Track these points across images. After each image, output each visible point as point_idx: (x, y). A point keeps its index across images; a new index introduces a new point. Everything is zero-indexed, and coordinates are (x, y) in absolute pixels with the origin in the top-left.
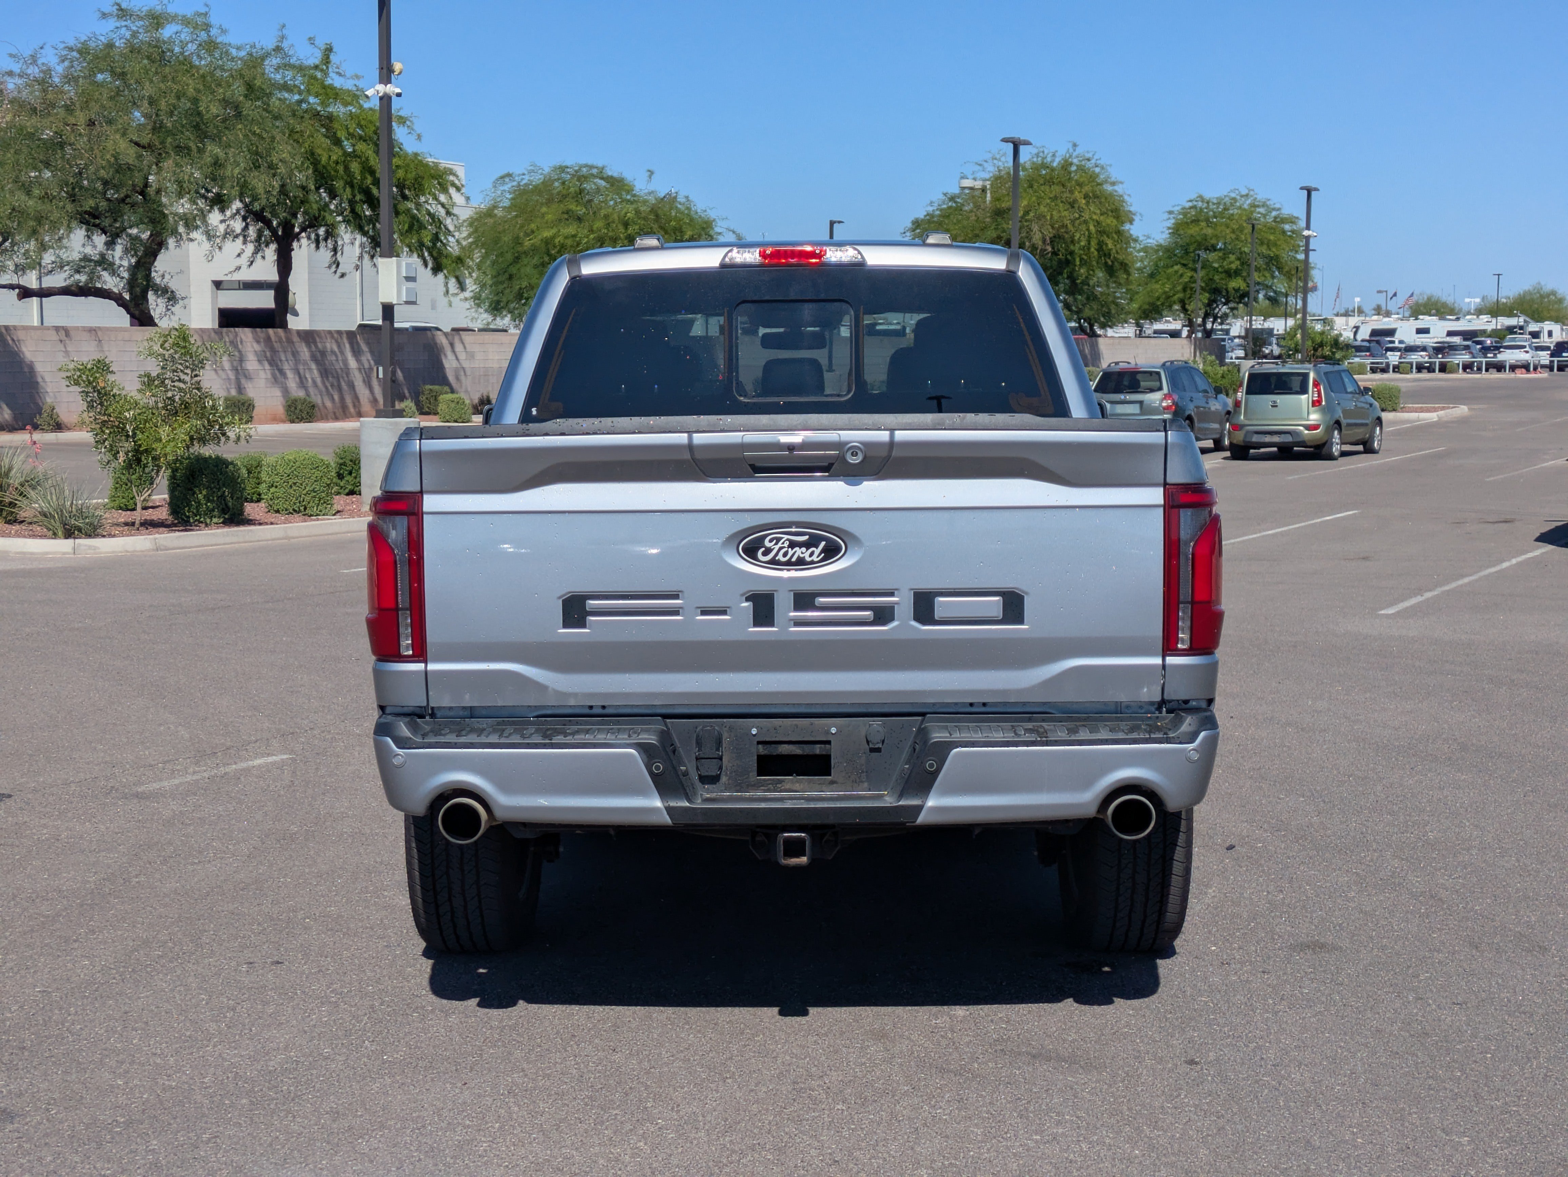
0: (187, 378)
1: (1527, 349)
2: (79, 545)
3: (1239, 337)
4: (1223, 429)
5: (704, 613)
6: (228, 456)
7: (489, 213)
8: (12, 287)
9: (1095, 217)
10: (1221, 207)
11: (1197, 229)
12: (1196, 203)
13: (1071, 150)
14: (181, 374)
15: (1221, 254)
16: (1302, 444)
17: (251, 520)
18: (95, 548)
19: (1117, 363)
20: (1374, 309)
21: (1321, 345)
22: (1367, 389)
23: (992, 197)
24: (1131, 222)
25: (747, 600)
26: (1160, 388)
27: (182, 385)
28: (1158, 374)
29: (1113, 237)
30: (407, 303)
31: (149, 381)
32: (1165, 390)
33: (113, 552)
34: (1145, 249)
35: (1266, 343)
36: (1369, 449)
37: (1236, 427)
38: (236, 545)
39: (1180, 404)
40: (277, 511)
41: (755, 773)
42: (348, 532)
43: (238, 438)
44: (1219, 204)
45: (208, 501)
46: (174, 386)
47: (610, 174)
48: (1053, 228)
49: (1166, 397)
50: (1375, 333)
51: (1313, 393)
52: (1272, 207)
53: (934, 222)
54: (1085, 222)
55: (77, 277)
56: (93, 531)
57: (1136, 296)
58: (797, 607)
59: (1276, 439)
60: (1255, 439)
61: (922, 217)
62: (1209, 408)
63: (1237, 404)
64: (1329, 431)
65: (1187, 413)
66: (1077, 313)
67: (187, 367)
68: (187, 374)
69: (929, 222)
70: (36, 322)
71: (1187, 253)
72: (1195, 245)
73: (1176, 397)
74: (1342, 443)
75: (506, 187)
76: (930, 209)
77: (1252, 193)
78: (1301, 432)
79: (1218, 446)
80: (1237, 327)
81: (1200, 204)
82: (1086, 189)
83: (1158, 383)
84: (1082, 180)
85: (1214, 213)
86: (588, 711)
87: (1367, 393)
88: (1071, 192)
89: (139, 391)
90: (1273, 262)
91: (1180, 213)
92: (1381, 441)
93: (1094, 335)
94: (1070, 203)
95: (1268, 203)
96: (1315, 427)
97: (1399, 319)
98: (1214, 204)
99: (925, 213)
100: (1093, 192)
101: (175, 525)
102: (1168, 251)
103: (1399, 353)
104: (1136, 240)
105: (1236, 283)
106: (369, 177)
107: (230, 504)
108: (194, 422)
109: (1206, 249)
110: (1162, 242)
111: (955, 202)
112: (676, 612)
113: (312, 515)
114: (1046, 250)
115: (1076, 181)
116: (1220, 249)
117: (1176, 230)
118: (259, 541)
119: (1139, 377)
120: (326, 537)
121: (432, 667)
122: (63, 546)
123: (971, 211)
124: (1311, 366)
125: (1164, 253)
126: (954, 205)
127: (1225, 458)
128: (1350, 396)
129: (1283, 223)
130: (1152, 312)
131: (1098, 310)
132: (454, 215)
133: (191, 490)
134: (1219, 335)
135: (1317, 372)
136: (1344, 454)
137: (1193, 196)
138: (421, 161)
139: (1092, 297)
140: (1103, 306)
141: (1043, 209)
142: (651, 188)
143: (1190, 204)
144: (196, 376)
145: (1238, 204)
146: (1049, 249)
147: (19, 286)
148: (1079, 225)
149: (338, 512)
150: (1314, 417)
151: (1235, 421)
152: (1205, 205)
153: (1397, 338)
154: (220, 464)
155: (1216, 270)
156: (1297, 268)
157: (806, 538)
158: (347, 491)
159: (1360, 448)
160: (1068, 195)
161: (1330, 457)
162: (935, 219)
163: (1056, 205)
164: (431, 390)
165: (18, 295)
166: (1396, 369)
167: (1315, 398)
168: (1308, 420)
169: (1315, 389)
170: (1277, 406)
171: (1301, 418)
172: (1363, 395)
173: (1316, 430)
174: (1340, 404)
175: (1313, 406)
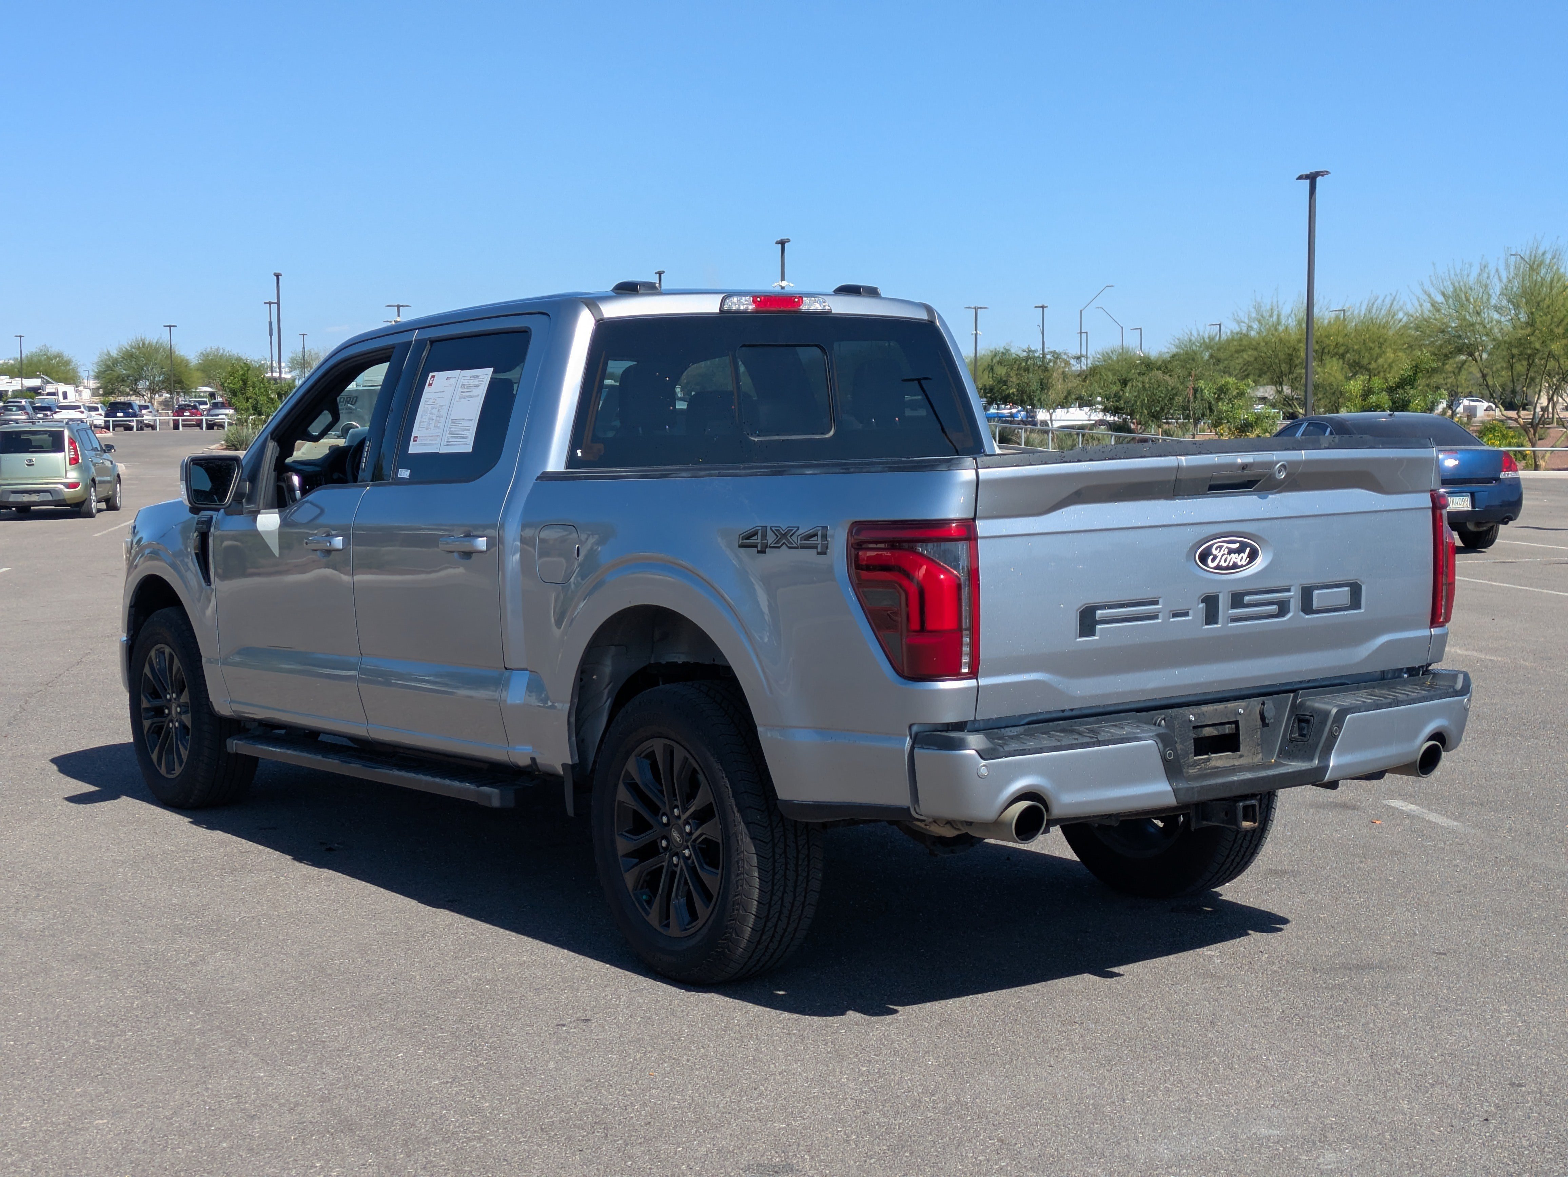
1: (82, 409)
5: (1175, 615)
16: (62, 502)
22: (109, 447)
25: (1202, 602)
36: (113, 506)
41: (1193, 755)
51: (69, 452)
58: (1234, 606)
59: (35, 498)
60: (12, 498)
64: (87, 489)
74: (97, 501)
78: (61, 490)
86: (1061, 715)
87: (107, 450)
92: (121, 497)
96: (74, 485)
112: (1155, 617)
121: (983, 682)
124: (65, 423)
128: (96, 453)
135: (72, 430)
136: (100, 511)
150: (73, 475)
157: (1237, 545)
159: (108, 505)
167: (72, 456)
168: (66, 478)
169: (71, 447)
170: (33, 465)
171: (60, 477)
172: (105, 452)
173: (76, 487)
174: (92, 461)
175: (70, 464)
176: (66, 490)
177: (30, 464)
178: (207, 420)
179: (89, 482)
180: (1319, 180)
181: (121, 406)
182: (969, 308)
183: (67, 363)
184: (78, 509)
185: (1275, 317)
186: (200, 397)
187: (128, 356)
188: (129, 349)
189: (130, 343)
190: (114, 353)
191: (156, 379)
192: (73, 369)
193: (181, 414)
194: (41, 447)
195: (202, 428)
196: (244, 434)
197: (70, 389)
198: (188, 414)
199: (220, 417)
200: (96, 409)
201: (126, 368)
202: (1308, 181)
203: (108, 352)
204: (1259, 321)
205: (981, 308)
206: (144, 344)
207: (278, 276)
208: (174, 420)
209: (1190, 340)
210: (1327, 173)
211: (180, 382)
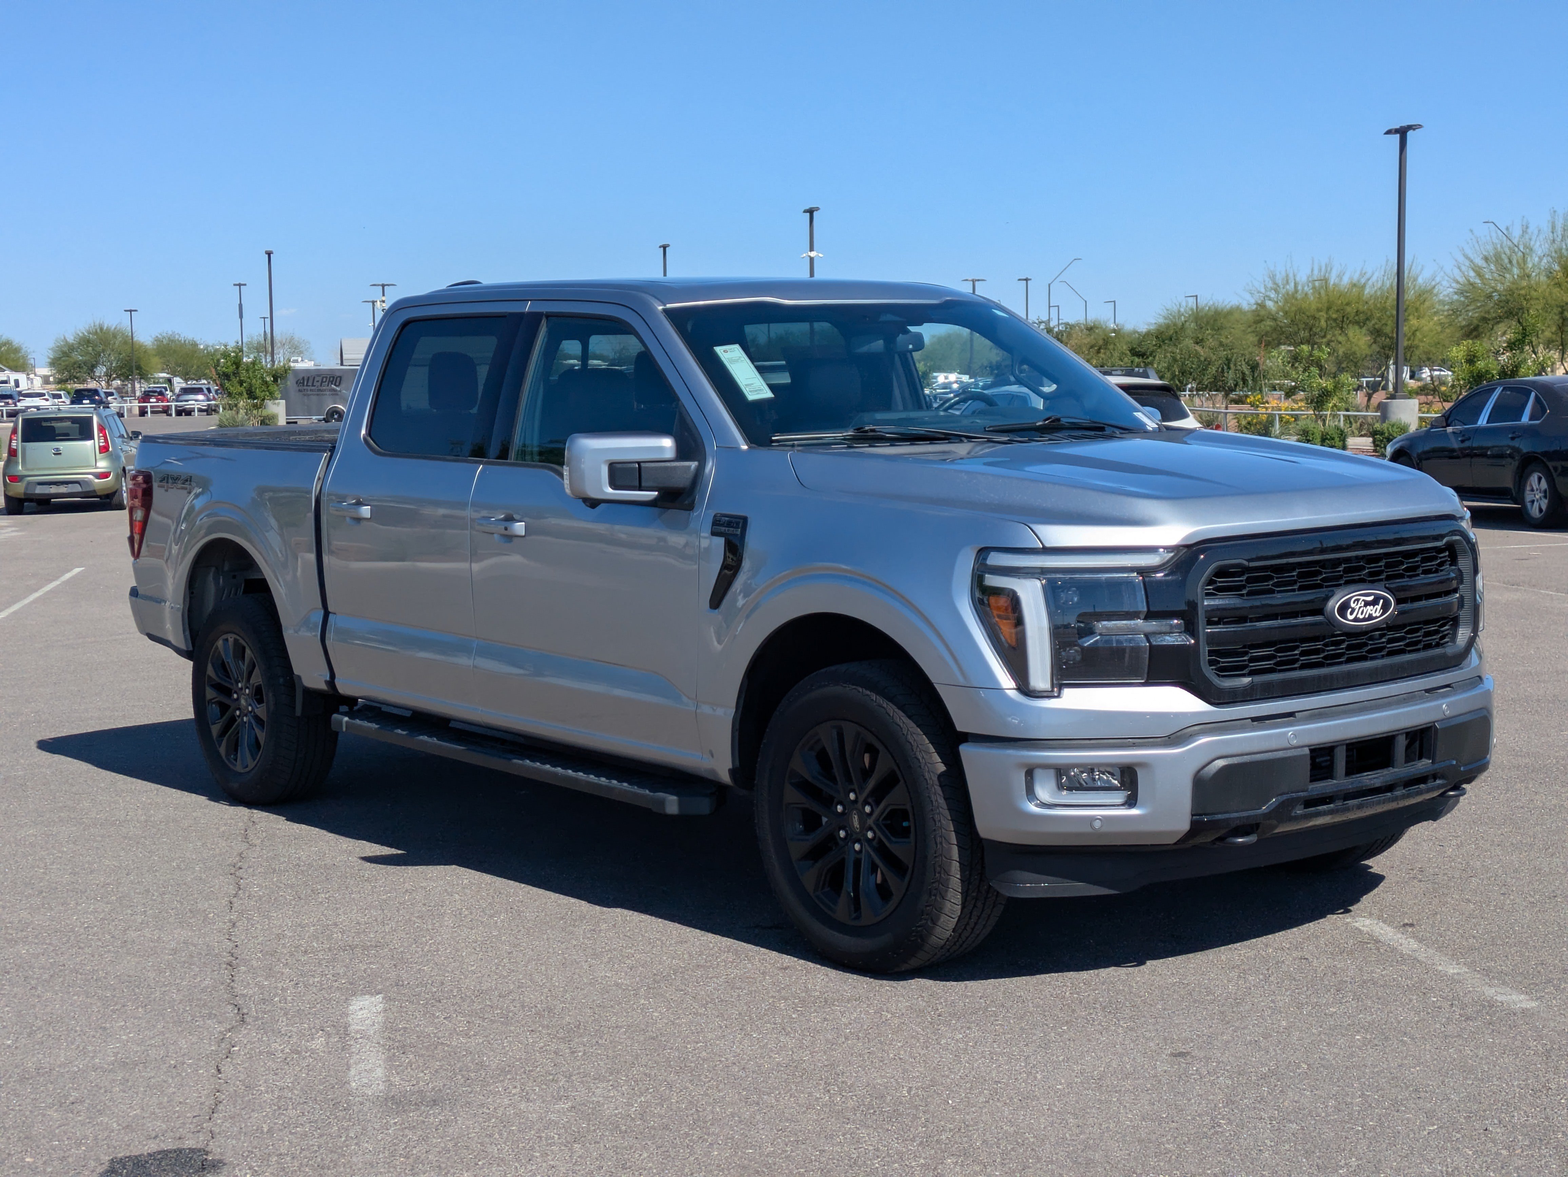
1: (46, 397)
16: (92, 493)
37: (15, 479)
51: (99, 439)
63: (13, 453)
64: (118, 478)
78: (90, 480)
87: (136, 437)
96: (105, 475)
128: (121, 440)
135: (100, 416)
150: (103, 465)
151: (12, 472)
167: (101, 444)
168: (97, 468)
169: (101, 435)
170: (60, 454)
171: (89, 466)
173: (107, 477)
174: (121, 449)
175: (100, 453)
176: (97, 481)
177: (58, 453)
178: (176, 406)
179: (120, 471)
180: (1410, 134)
181: (86, 393)
182: (967, 280)
183: (17, 350)
184: (108, 500)
185: (1292, 285)
186: (158, 383)
187: (85, 342)
188: (86, 334)
189: (87, 328)
190: (71, 339)
191: (114, 365)
192: (23, 357)
193: (147, 400)
194: (67, 435)
195: (171, 415)
196: (240, 419)
197: (22, 377)
198: (155, 400)
199: (190, 402)
200: (60, 397)
201: (83, 354)
202: (1398, 136)
203: (65, 338)
204: (1276, 290)
205: (978, 280)
206: (101, 329)
207: (269, 254)
208: (140, 407)
209: (1179, 311)
210: (1420, 126)
211: (139, 368)
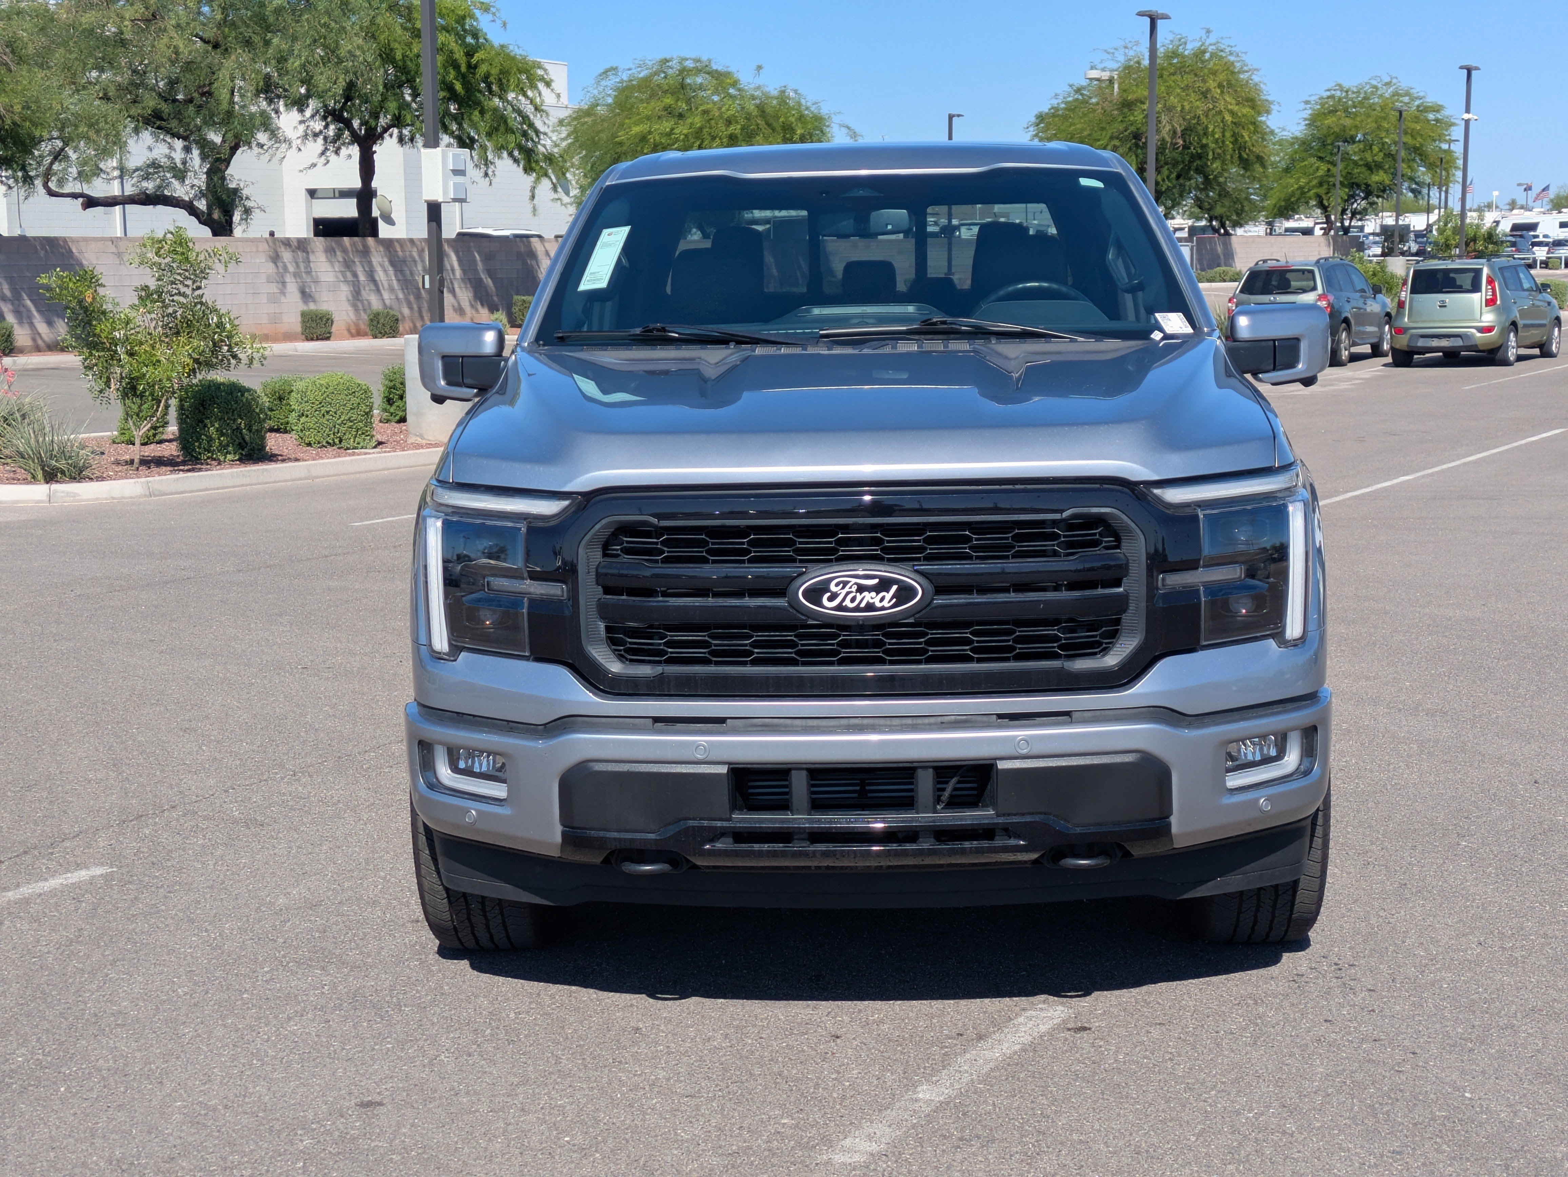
0: (188, 291)
2: (56, 491)
3: (1373, 234)
4: (1382, 333)
6: (245, 382)
7: (589, 112)
8: (75, 196)
9: (1230, 107)
10: (1362, 96)
11: (1334, 119)
12: (1333, 92)
13: (1204, 37)
14: (180, 286)
15: (1361, 146)
16: (1474, 348)
17: (275, 455)
18: (75, 495)
19: (1265, 261)
20: (1509, 204)
21: (1474, 239)
22: (1545, 286)
23: (1119, 88)
24: (1268, 112)
26: (1314, 288)
27: (182, 299)
28: (1311, 272)
29: (1248, 128)
30: (455, 200)
31: (146, 296)
32: (1320, 290)
33: (97, 499)
34: (1281, 142)
35: (1403, 239)
36: (1546, 352)
37: (1400, 331)
38: (248, 488)
39: (1336, 306)
40: (309, 444)
42: (384, 469)
43: (251, 360)
44: (1358, 92)
45: (222, 434)
46: (173, 301)
47: (715, 68)
48: (1184, 119)
49: (1321, 297)
50: (1516, 227)
51: (1486, 292)
52: (1415, 95)
53: (1058, 116)
54: (1220, 112)
55: (145, 184)
56: (78, 474)
57: (1270, 193)
59: (1444, 343)
60: (1421, 343)
61: (1047, 110)
62: (1365, 310)
63: (1401, 305)
64: (1504, 333)
65: (1343, 316)
66: (1209, 210)
67: (187, 278)
68: (187, 286)
69: (1054, 116)
70: (119, 233)
71: (1324, 145)
72: (1332, 137)
73: (1331, 298)
74: (1519, 347)
75: (609, 83)
76: (1055, 102)
77: (1394, 81)
78: (1473, 335)
79: (1376, 351)
80: (1371, 225)
81: (1338, 93)
82: (1221, 77)
83: (1312, 283)
84: (1216, 68)
85: (1354, 102)
87: (1545, 290)
88: (1204, 81)
89: (133, 307)
90: (1418, 151)
91: (1316, 103)
92: (1559, 343)
93: (1227, 233)
94: (1202, 93)
95: (1411, 91)
96: (1489, 329)
97: (1541, 212)
98: (1354, 93)
99: (1050, 107)
100: (1229, 81)
101: (184, 463)
102: (1305, 144)
103: (1546, 249)
104: (1272, 132)
105: (1378, 177)
106: (452, 71)
107: (247, 438)
108: (195, 343)
109: (1345, 141)
110: (1298, 134)
111: (1082, 94)
113: (348, 449)
114: (1177, 143)
115: (1210, 69)
116: (1359, 141)
117: (1313, 121)
118: (275, 482)
119: (1288, 275)
120: (358, 476)
122: (39, 492)
123: (1098, 104)
124: (1485, 260)
125: (1300, 145)
126: (1080, 97)
127: (1385, 365)
128: (1527, 293)
129: (1426, 112)
130: (1286, 210)
131: (1230, 206)
132: (543, 111)
133: (202, 422)
134: (1353, 233)
135: (1491, 268)
136: (1520, 358)
137: (1331, 85)
138: (508, 55)
139: (1224, 194)
140: (1235, 203)
141: (1173, 100)
142: (759, 81)
143: (1328, 93)
144: (199, 288)
145: (1379, 93)
146: (1181, 142)
147: (81, 195)
148: (1213, 116)
149: (380, 443)
150: (1489, 318)
151: (1398, 324)
152: (1344, 94)
153: (1540, 231)
154: (235, 391)
155: (1355, 163)
156: (1442, 159)
158: (397, 418)
159: (1537, 351)
160: (1201, 85)
161: (1505, 363)
162: (1060, 112)
163: (1187, 95)
164: (524, 301)
165: (82, 204)
166: (1545, 264)
167: (1488, 297)
168: (1481, 322)
169: (1489, 287)
171: (1473, 320)
172: (1540, 292)
173: (1491, 331)
174: (1511, 303)
175: (1486, 306)
176: (1479, 335)
177: (1445, 306)
179: (1509, 326)
184: (1492, 356)
